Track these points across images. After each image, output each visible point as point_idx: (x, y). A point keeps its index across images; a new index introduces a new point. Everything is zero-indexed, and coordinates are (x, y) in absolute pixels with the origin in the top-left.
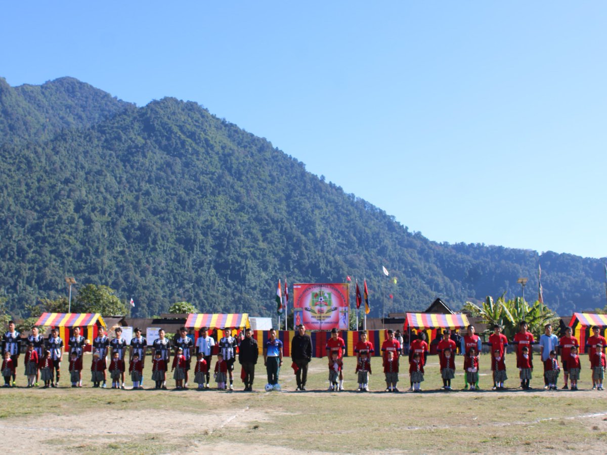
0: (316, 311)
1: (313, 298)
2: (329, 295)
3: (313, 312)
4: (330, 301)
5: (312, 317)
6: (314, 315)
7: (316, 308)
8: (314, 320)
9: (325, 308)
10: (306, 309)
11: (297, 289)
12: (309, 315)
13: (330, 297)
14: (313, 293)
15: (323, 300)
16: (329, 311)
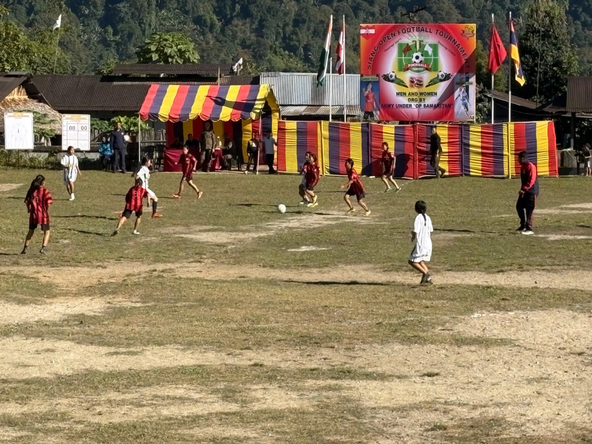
0: (407, 83)
1: (400, 55)
2: (435, 47)
3: (401, 83)
4: (436, 62)
5: (398, 94)
6: (402, 89)
7: (406, 76)
8: (403, 100)
9: (427, 77)
10: (387, 78)
11: (367, 36)
12: (392, 89)
13: (435, 53)
14: (400, 45)
15: (421, 58)
16: (433, 82)
